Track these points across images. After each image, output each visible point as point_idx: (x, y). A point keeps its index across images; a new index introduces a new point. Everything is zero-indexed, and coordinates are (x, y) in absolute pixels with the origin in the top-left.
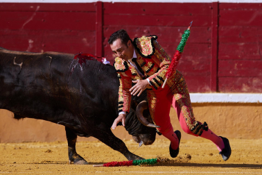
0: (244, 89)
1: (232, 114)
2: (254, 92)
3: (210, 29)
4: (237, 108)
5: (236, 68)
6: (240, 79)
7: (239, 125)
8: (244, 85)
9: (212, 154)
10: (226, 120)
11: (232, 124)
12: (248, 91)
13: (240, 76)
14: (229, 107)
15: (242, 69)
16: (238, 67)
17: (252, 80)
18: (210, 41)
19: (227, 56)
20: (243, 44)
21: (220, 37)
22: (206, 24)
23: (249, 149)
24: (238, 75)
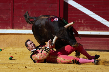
0: (24, 28)
1: (19, 38)
2: (28, 29)
3: (10, 4)
4: (20, 36)
5: (20, 20)
6: (22, 24)
7: (21, 43)
8: (23, 26)
9: (10, 54)
10: (16, 40)
11: (19, 42)
12: (25, 29)
13: (22, 23)
14: (17, 35)
15: (23, 20)
16: (21, 19)
17: (27, 25)
18: (10, 9)
19: (17, 15)
20: (23, 10)
21: (14, 7)
22: (9, 2)
23: (25, 52)
24: (21, 22)
